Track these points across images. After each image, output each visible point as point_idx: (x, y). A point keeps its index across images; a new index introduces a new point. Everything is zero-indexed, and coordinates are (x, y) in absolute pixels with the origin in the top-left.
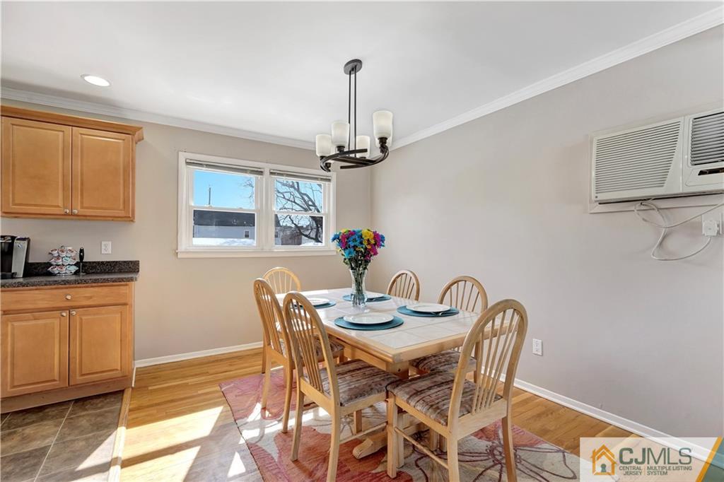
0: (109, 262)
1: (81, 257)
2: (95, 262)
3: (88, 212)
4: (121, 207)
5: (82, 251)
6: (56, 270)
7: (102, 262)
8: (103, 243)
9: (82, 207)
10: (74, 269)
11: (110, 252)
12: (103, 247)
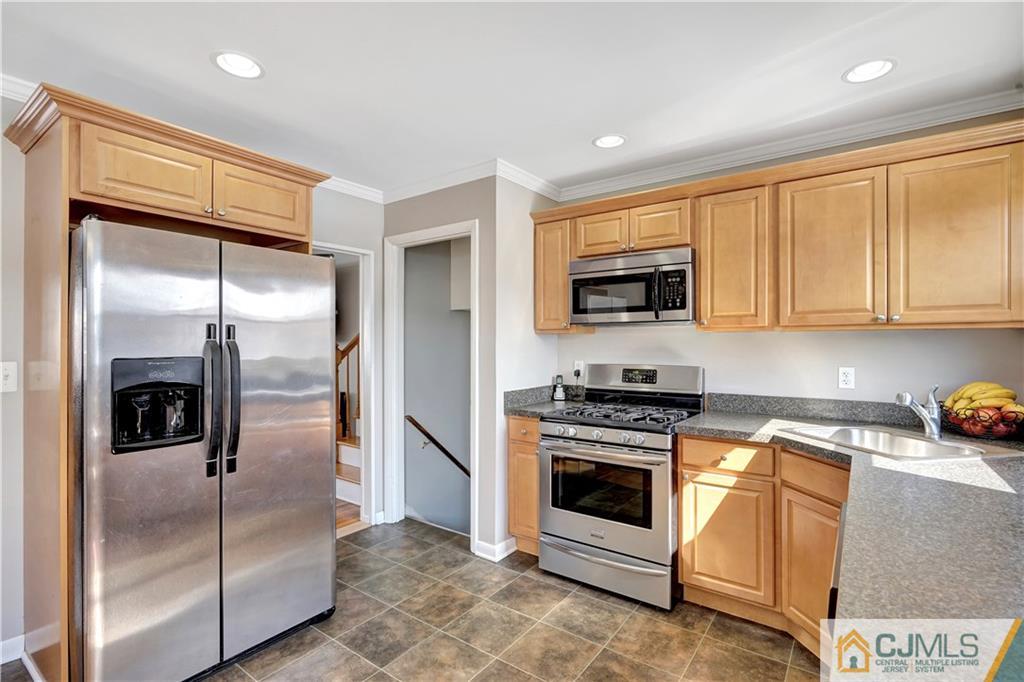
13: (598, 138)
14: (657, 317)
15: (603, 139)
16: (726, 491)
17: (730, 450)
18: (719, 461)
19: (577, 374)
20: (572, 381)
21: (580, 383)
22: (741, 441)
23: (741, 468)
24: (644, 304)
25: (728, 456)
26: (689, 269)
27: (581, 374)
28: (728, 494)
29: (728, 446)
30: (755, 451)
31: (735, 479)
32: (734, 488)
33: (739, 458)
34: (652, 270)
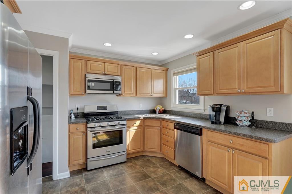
0: (271, 122)
1: (253, 117)
2: (262, 121)
3: (251, 90)
4: (272, 84)
5: (253, 113)
6: (238, 123)
7: (267, 122)
8: (268, 109)
9: (247, 88)
10: (248, 123)
11: (273, 116)
12: (268, 112)
13: (105, 43)
14: (113, 93)
15: (106, 44)
16: (135, 130)
17: (136, 122)
18: (134, 124)
19: (78, 109)
20: (76, 111)
21: (78, 112)
22: (138, 119)
23: (138, 125)
24: (110, 89)
25: (136, 123)
26: (121, 81)
27: (79, 109)
28: (136, 131)
29: (136, 121)
30: (140, 121)
31: (137, 127)
32: (137, 129)
33: (138, 123)
34: (113, 80)
